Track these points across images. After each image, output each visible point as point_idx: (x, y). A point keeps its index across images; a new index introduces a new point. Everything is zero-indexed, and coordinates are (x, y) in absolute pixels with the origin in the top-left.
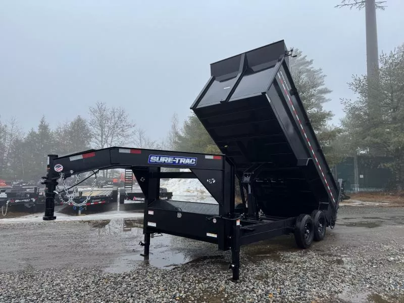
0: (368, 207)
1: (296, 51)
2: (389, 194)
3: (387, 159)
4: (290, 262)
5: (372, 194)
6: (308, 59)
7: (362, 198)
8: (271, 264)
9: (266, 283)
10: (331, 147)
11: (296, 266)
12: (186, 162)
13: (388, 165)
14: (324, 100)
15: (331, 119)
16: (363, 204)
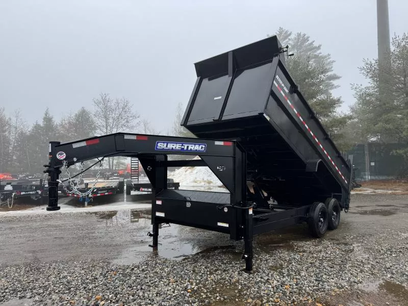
0: (381, 195)
1: (303, 37)
2: (401, 182)
3: (399, 146)
4: (304, 251)
5: (383, 182)
6: (316, 44)
7: (374, 186)
8: (285, 254)
9: (281, 274)
10: (342, 134)
11: (311, 256)
12: (195, 148)
13: (401, 152)
14: (332, 87)
15: (340, 106)
16: (375, 192)
